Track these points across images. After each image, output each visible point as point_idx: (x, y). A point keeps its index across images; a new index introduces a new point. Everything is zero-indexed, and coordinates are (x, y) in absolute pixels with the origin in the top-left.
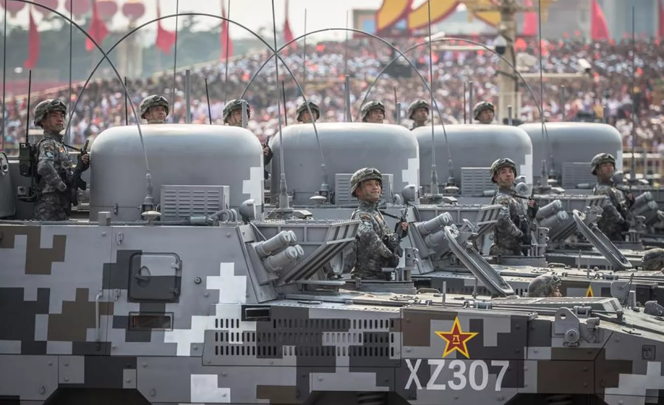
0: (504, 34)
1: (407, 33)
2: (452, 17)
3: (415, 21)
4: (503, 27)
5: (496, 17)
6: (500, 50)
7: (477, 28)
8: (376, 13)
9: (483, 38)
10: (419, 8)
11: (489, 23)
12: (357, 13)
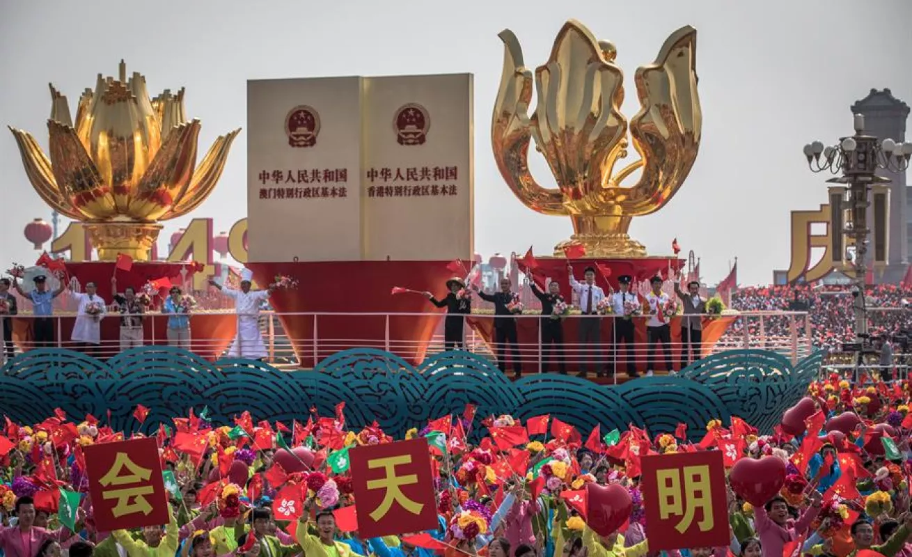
0: (858, 285)
1: (805, 284)
2: (831, 274)
3: (809, 277)
4: (857, 281)
5: (853, 275)
6: (855, 294)
7: (845, 281)
8: (787, 273)
9: (848, 287)
10: (813, 269)
11: (852, 278)
12: (776, 273)
